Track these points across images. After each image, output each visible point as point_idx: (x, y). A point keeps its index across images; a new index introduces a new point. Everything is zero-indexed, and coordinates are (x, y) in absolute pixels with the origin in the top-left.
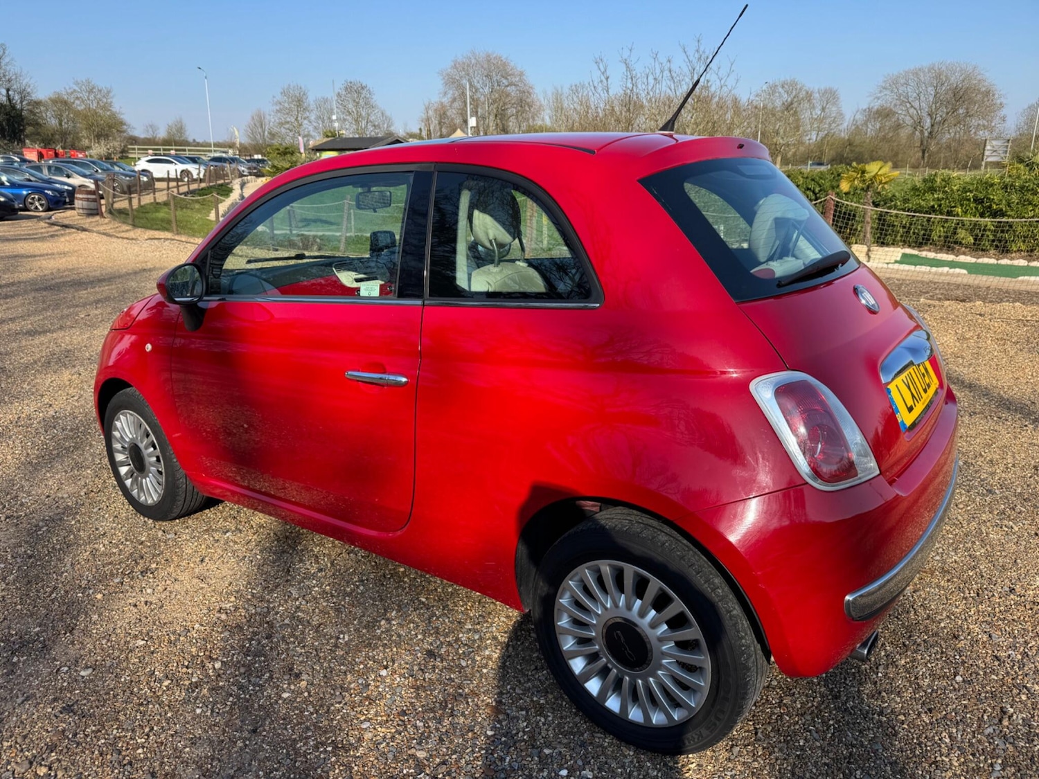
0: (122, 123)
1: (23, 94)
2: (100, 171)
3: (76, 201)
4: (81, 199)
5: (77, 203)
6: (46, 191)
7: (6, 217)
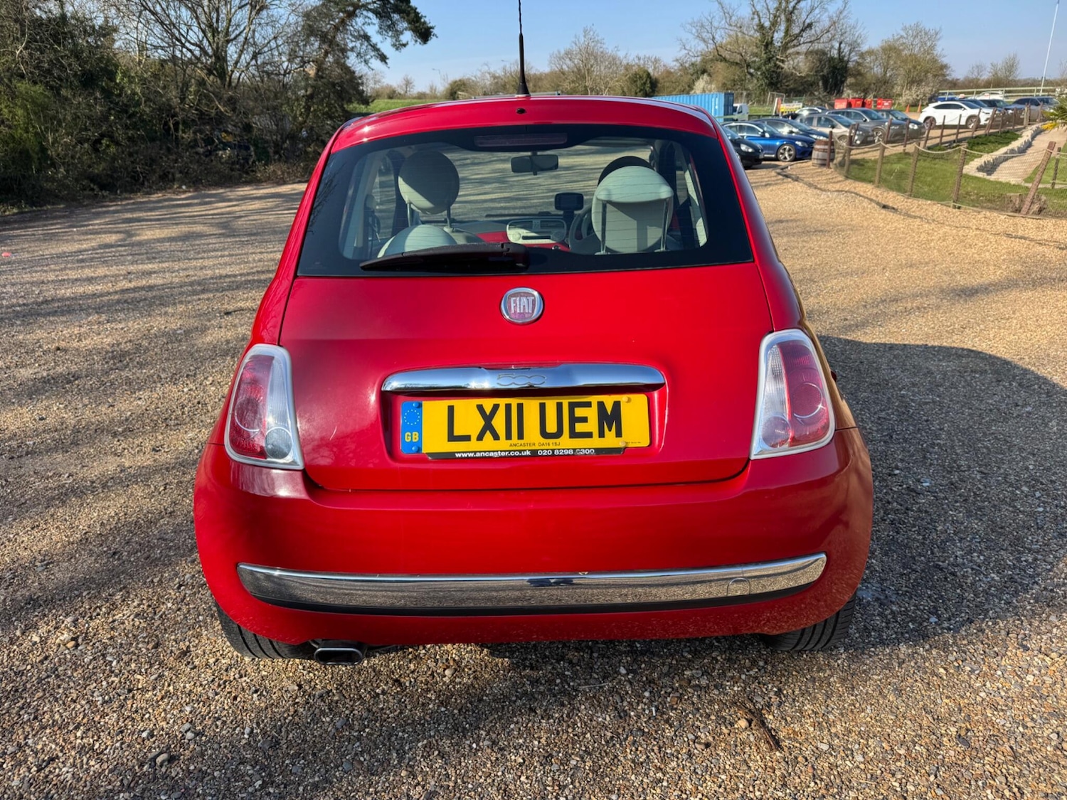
0: (944, 67)
1: (854, 46)
2: (868, 120)
3: (814, 152)
4: (818, 150)
5: (815, 154)
6: (797, 143)
7: (754, 166)
